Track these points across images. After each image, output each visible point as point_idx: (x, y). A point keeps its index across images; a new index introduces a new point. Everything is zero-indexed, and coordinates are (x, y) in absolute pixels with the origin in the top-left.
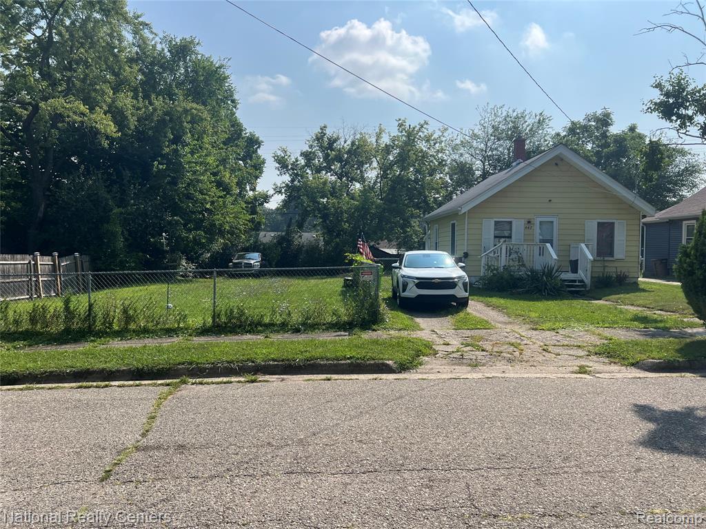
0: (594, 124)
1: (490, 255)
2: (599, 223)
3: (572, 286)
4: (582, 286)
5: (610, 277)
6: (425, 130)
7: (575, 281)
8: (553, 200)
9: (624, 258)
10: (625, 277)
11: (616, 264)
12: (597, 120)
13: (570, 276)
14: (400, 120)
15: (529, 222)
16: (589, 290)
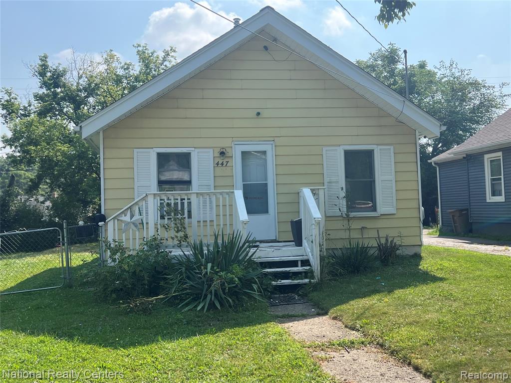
0: (380, 62)
1: (123, 218)
2: (347, 153)
3: (286, 276)
4: (306, 274)
5: (364, 250)
6: (172, 59)
7: (294, 263)
8: (265, 113)
9: (394, 212)
10: (394, 248)
11: (380, 224)
12: (384, 58)
13: (288, 252)
14: (139, 46)
15: (222, 153)
16: (317, 284)
